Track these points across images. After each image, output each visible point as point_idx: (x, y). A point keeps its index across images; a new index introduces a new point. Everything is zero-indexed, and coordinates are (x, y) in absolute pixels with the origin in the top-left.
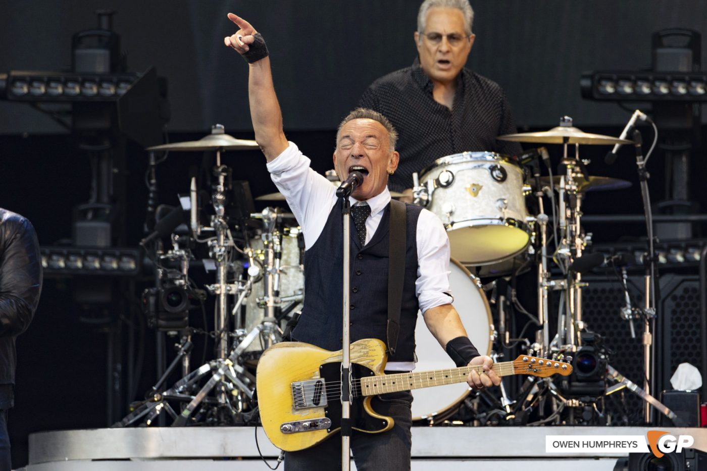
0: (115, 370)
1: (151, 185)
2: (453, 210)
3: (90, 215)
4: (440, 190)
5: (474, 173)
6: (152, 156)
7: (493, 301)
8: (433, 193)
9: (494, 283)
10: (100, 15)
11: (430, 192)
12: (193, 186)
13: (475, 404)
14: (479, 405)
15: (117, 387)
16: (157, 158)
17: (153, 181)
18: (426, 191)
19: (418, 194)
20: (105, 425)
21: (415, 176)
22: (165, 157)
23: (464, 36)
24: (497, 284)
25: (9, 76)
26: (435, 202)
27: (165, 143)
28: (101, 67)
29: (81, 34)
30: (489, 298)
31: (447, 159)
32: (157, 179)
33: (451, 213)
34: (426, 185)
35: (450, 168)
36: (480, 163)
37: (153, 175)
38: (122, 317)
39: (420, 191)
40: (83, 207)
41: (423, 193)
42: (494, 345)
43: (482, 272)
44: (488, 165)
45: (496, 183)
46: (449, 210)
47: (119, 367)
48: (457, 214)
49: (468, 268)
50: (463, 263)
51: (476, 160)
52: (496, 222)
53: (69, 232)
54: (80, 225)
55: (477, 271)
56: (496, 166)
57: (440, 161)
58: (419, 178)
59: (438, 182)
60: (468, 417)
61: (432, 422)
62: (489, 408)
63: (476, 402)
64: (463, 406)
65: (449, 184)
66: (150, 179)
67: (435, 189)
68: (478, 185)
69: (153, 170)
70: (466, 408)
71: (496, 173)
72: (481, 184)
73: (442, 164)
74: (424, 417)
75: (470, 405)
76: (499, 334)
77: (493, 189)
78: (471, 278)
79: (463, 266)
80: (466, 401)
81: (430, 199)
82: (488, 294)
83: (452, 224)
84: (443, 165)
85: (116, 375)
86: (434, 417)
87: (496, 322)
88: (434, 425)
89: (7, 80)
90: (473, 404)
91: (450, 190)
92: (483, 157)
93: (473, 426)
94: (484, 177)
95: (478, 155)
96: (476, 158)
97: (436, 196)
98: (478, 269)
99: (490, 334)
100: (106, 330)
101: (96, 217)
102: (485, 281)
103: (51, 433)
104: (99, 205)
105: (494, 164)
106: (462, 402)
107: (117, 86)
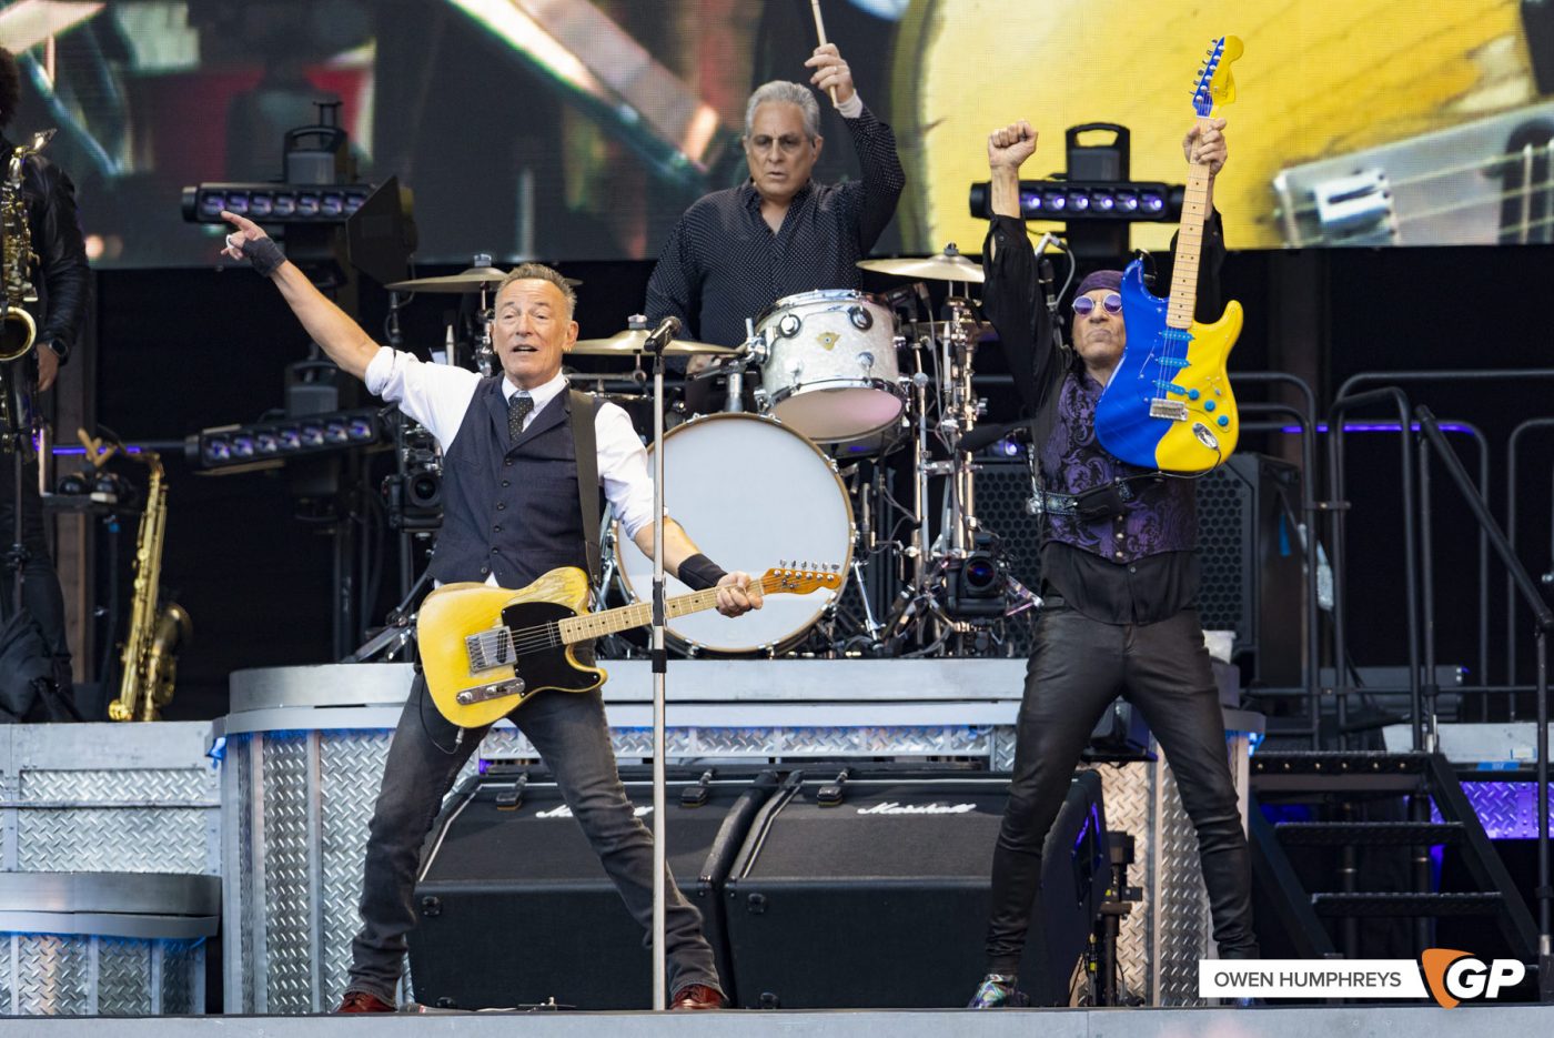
0: (343, 585)
1: (393, 335)
2: (800, 368)
3: (309, 377)
4: (783, 340)
5: (827, 318)
6: (394, 296)
7: (854, 491)
8: (773, 345)
9: (855, 465)
10: (322, 106)
11: (769, 344)
12: (450, 338)
13: (829, 629)
14: (835, 630)
15: (346, 608)
16: (401, 299)
17: (396, 331)
18: (764, 343)
19: (753, 347)
20: (330, 660)
21: (749, 322)
22: (411, 298)
23: (804, 138)
24: (860, 467)
25: (199, 190)
26: (777, 356)
27: (410, 279)
28: (323, 178)
29: (296, 133)
30: (849, 487)
31: (792, 299)
32: (400, 327)
33: (797, 372)
34: (763, 334)
35: (794, 311)
36: (836, 305)
37: (396, 323)
38: (353, 514)
39: (756, 343)
40: (300, 366)
41: (759, 345)
42: (856, 549)
43: (839, 451)
44: (846, 307)
45: (858, 332)
46: (794, 369)
47: (349, 581)
48: (805, 372)
49: (820, 446)
50: (813, 439)
51: (832, 300)
52: (857, 384)
53: (280, 399)
54: (296, 389)
55: (833, 450)
56: (858, 308)
57: (781, 302)
58: (754, 325)
59: (779, 329)
60: (821, 646)
61: (772, 654)
62: (849, 634)
63: (831, 626)
64: (814, 631)
65: (793, 333)
66: (391, 327)
67: (776, 340)
68: (833, 334)
69: (395, 315)
70: (818, 633)
71: (858, 318)
72: (837, 333)
73: (784, 306)
74: (761, 647)
75: (824, 630)
76: (861, 535)
77: (854, 339)
78: (825, 459)
79: (814, 443)
80: (818, 625)
81: (769, 353)
82: (848, 482)
83: (799, 387)
84: (787, 307)
85: (345, 592)
86: (776, 647)
87: (858, 518)
88: (776, 658)
89: (197, 194)
90: (828, 629)
91: (795, 341)
92: (839, 296)
93: (828, 658)
94: (841, 323)
95: (834, 293)
96: (831, 298)
97: (777, 349)
98: (835, 447)
99: (850, 536)
100: (331, 531)
101: (317, 379)
102: (843, 464)
103: (261, 671)
104: (321, 363)
105: (854, 305)
106: (813, 626)
107: (345, 201)
